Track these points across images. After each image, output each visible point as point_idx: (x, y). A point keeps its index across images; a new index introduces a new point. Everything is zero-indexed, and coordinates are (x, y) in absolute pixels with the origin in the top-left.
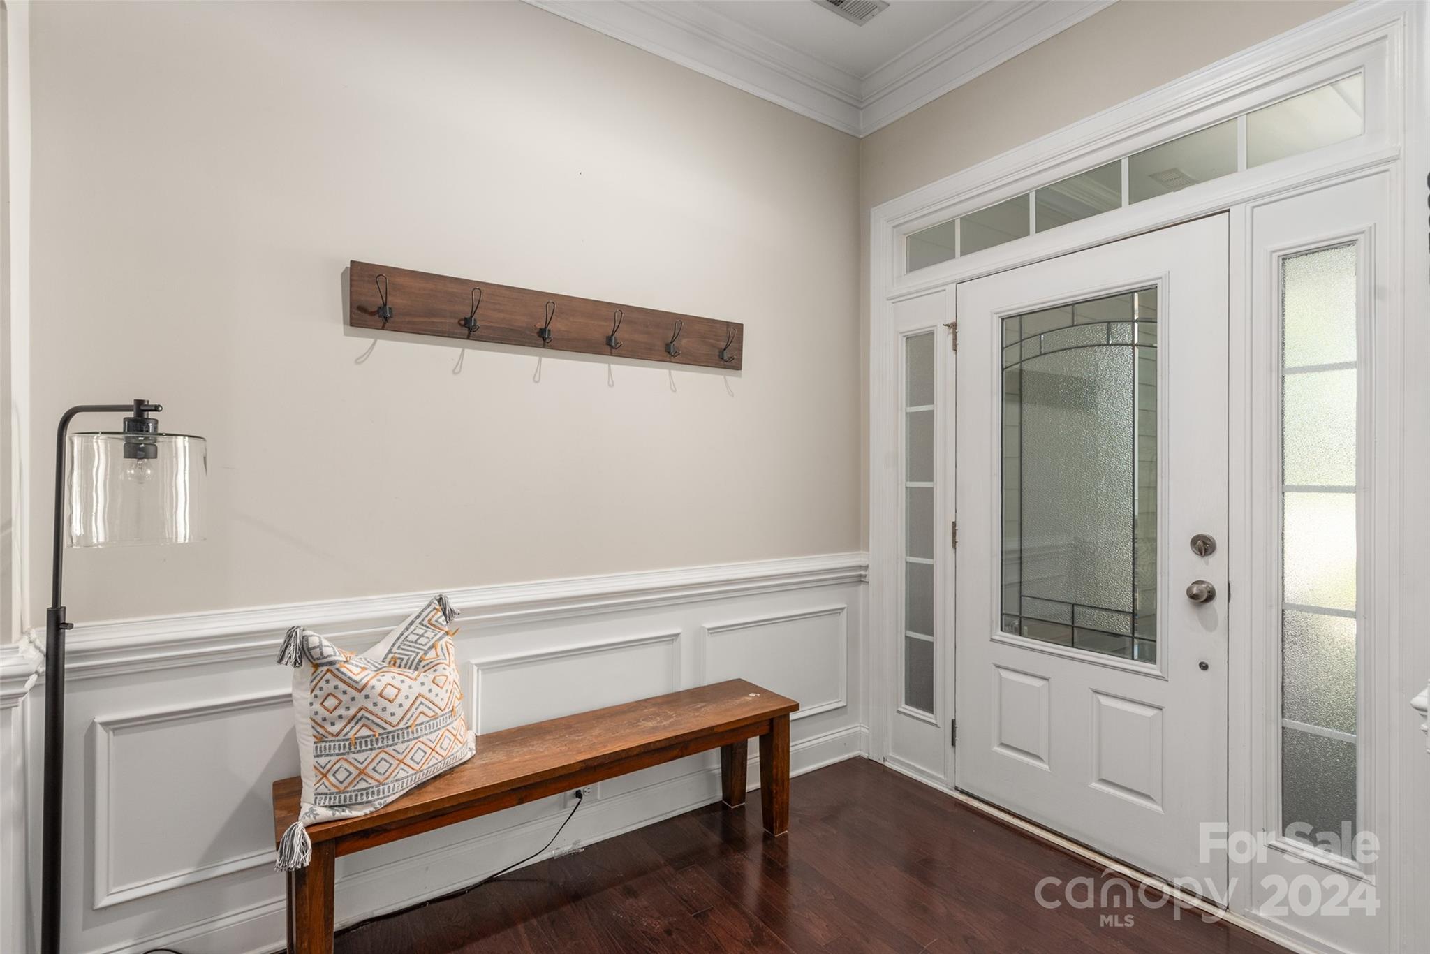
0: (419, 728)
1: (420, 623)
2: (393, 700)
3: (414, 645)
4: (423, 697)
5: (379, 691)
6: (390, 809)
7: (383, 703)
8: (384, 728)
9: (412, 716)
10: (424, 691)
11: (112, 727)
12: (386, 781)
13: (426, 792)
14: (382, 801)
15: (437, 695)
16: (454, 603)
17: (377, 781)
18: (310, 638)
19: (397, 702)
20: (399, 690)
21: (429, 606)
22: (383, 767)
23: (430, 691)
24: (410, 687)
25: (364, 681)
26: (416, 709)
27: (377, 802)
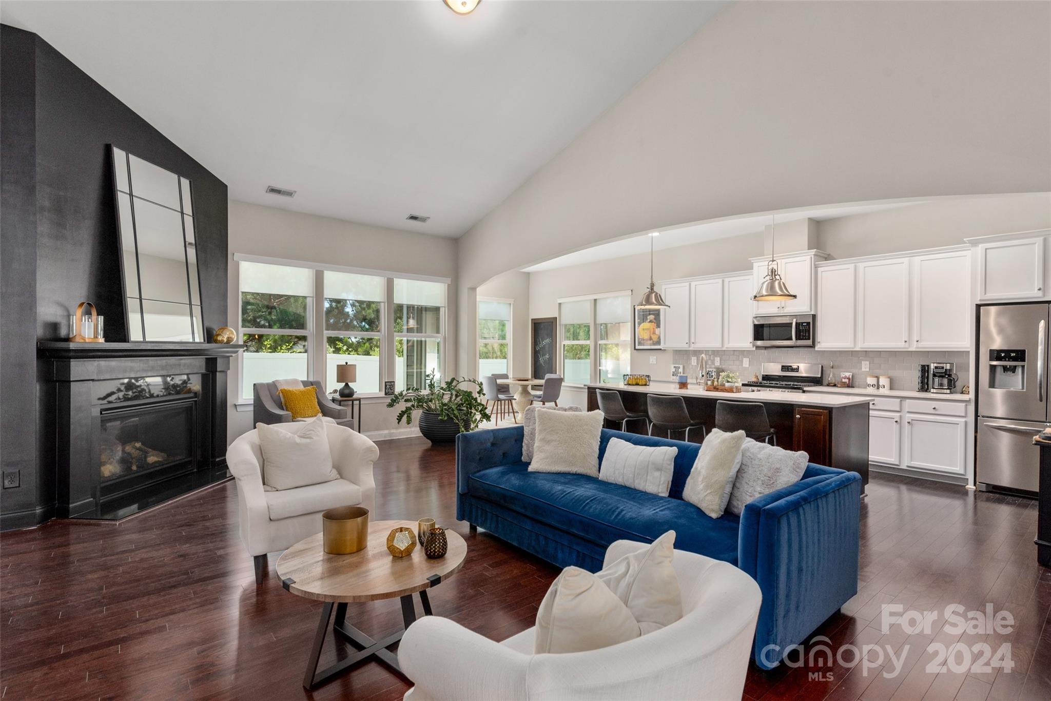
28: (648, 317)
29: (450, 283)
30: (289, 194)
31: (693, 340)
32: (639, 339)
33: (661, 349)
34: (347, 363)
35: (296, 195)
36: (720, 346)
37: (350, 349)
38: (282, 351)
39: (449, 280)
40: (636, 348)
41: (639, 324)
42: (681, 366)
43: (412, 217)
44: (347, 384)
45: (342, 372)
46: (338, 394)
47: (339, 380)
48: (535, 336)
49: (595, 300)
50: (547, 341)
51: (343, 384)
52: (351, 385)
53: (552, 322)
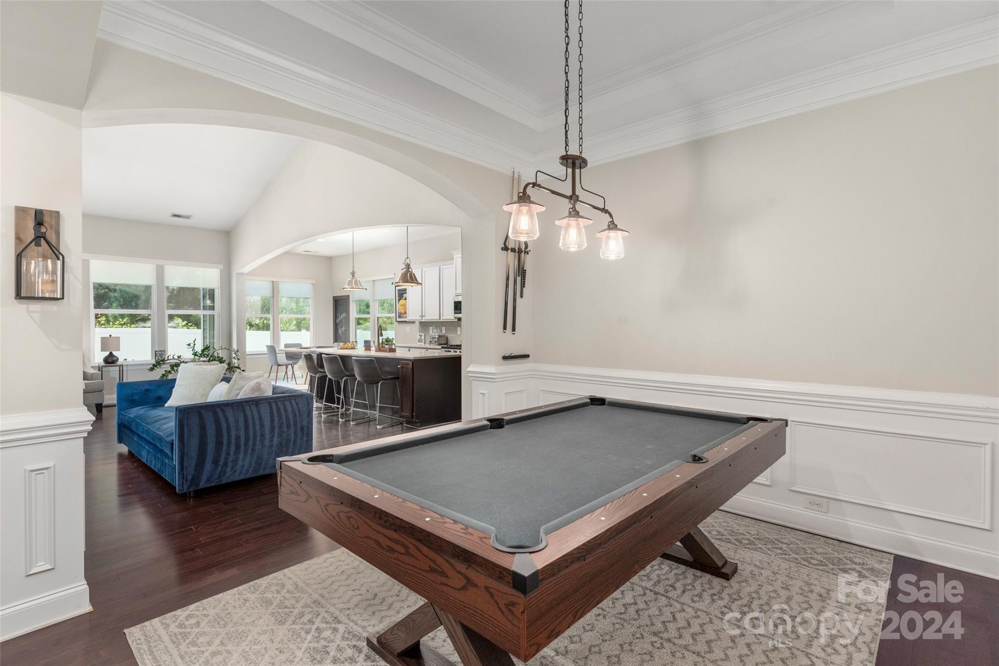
28: (404, 296)
29: (222, 268)
31: (423, 315)
32: (399, 313)
33: (406, 321)
34: (110, 336)
36: (438, 318)
37: (190, 324)
38: (115, 326)
39: (221, 267)
40: (397, 320)
41: (399, 300)
42: (423, 334)
43: (175, 216)
44: (111, 353)
45: (106, 343)
46: (102, 361)
47: (103, 350)
48: (336, 310)
49: (374, 281)
50: (344, 315)
51: (107, 353)
52: (114, 353)
53: (346, 299)
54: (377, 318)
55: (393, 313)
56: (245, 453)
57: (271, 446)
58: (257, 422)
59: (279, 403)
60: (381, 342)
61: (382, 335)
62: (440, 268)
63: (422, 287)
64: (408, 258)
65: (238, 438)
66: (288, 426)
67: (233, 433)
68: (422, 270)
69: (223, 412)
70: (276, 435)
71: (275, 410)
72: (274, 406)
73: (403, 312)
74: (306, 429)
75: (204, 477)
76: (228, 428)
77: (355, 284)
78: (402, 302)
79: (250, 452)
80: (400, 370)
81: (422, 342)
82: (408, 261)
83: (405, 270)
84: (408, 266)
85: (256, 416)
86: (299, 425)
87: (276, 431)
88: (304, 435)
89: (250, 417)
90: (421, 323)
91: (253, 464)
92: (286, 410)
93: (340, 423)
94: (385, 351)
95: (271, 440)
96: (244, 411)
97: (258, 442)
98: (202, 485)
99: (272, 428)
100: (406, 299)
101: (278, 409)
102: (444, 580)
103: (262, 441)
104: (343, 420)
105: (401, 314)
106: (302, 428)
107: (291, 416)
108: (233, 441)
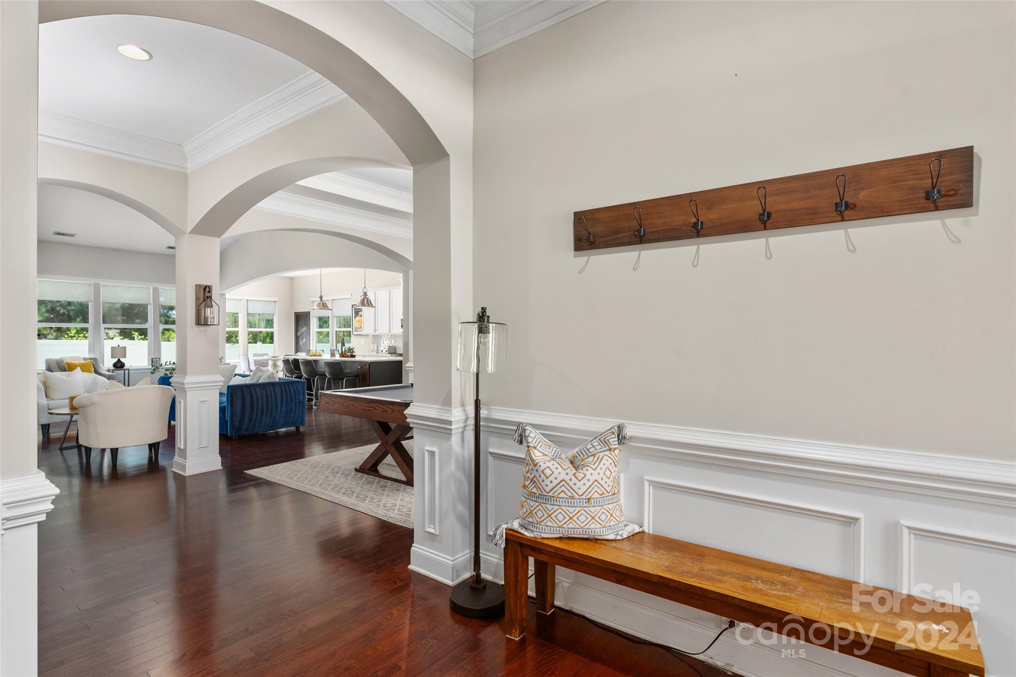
0: (561, 500)
1: (600, 439)
2: (549, 477)
3: (586, 451)
4: (566, 482)
5: (542, 469)
6: (545, 542)
7: (543, 476)
8: (542, 492)
9: (557, 491)
10: (567, 478)
11: (494, 455)
12: (541, 523)
13: (564, 542)
14: (539, 534)
15: (575, 484)
16: (629, 432)
17: (537, 521)
18: (526, 431)
19: (550, 479)
20: (553, 473)
21: (610, 429)
22: (540, 514)
23: (571, 480)
24: (559, 473)
25: (537, 461)
26: (560, 487)
27: (535, 533)
28: (359, 314)
30: (72, 235)
31: (376, 329)
32: (355, 327)
33: (361, 335)
34: (119, 346)
35: (76, 236)
36: (388, 332)
38: (80, 338)
40: (353, 334)
41: (355, 317)
42: (376, 345)
43: (170, 248)
44: (119, 360)
45: (114, 351)
46: (112, 366)
47: (112, 357)
48: (297, 324)
49: (333, 300)
50: (304, 329)
51: (116, 360)
52: (122, 360)
53: (307, 315)
54: (335, 332)
55: (350, 328)
56: (267, 415)
57: (281, 412)
58: (273, 397)
59: (286, 386)
60: (344, 350)
61: (344, 346)
62: (390, 292)
63: (375, 310)
64: (365, 288)
65: (262, 405)
66: (291, 400)
67: (260, 402)
68: (375, 293)
69: (255, 389)
70: (284, 405)
71: (283, 389)
72: (283, 388)
73: (359, 327)
74: (302, 403)
75: (244, 427)
76: (257, 399)
77: (323, 306)
78: (358, 318)
79: (269, 414)
80: (360, 370)
81: (375, 352)
82: (365, 290)
83: (363, 297)
84: (365, 294)
85: (273, 393)
86: (297, 401)
87: (284, 403)
88: (300, 406)
89: (269, 393)
90: (374, 336)
91: (271, 422)
92: (290, 390)
93: (314, 410)
94: (348, 357)
95: (281, 408)
96: (266, 389)
97: (274, 409)
98: (243, 433)
99: (282, 400)
100: (361, 316)
101: (285, 390)
102: (386, 413)
103: (276, 408)
104: (316, 408)
105: (357, 328)
106: (300, 402)
107: (293, 394)
108: (260, 408)
